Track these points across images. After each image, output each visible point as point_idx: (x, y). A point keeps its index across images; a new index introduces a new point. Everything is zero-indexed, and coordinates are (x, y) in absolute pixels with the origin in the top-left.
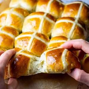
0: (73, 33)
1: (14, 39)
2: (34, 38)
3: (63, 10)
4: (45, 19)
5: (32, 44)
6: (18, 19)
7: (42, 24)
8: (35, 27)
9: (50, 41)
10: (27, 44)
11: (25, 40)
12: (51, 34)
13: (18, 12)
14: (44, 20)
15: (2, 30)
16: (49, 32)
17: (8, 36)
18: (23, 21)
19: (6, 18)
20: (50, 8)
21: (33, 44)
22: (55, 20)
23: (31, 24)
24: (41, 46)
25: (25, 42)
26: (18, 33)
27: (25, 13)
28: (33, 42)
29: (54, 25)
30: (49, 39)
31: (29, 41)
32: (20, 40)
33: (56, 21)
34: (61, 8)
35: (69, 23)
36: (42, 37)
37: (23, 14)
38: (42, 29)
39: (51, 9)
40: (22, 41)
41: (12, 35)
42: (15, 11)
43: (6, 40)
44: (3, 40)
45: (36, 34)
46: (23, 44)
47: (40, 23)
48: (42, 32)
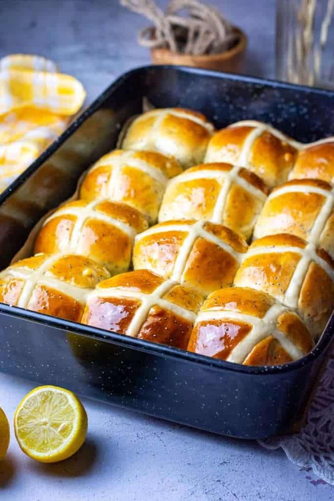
0: (327, 227)
1: (134, 240)
2: (197, 237)
3: (293, 161)
4: (233, 183)
5: (192, 253)
6: (146, 180)
7: (223, 199)
8: (200, 206)
9: (247, 249)
10: (176, 253)
11: (167, 242)
12: (253, 230)
13: (148, 161)
14: (230, 188)
15: (94, 209)
16: (248, 224)
17: (114, 228)
18: (163, 189)
19: (109, 178)
20: (251, 154)
21: (194, 255)
22: (266, 189)
23: (190, 199)
24: (219, 263)
25: (167, 248)
26: (145, 222)
27: (168, 165)
28: (195, 248)
29: (264, 204)
30: (245, 244)
31: (181, 244)
32: (153, 240)
33: (268, 193)
34: (287, 157)
35: (311, 193)
36: (224, 234)
37: (163, 167)
38: (222, 213)
39: (254, 158)
40: (159, 244)
41: (127, 225)
42: (138, 159)
43: (106, 240)
44: (97, 238)
45: (205, 226)
46: (162, 254)
47: (218, 194)
48: (223, 221)
